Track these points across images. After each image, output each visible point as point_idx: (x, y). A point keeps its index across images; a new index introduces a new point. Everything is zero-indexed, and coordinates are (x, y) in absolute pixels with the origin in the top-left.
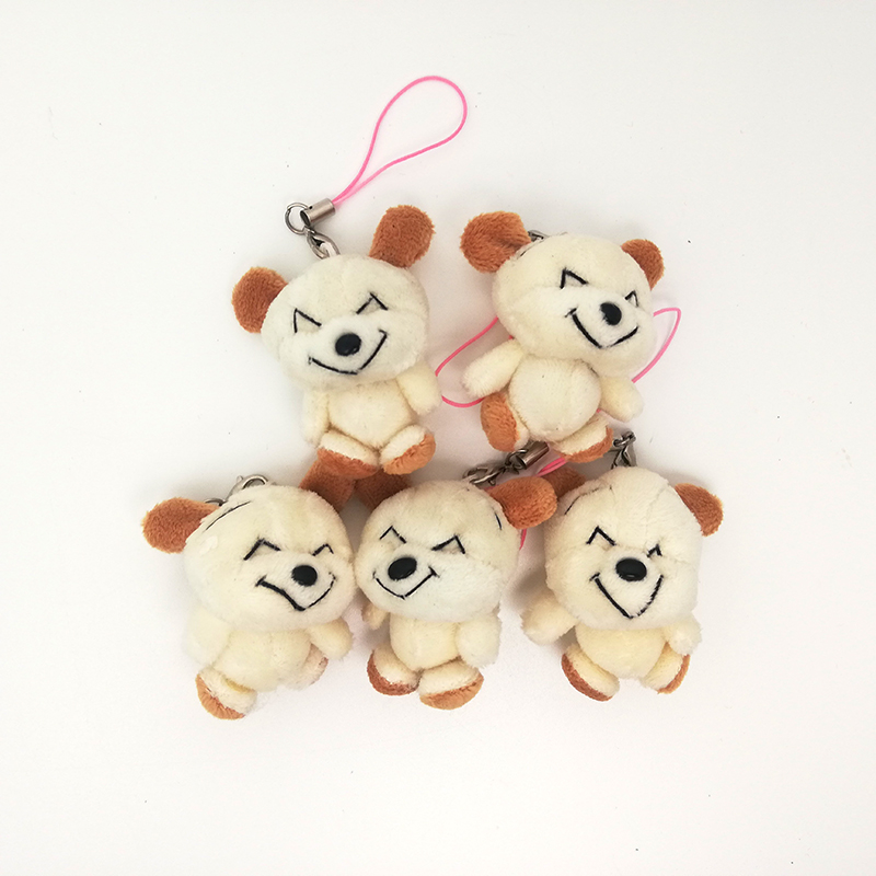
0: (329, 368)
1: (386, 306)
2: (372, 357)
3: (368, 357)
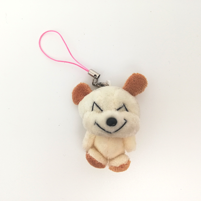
0: (102, 129)
1: (128, 110)
2: (119, 129)
3: (118, 129)
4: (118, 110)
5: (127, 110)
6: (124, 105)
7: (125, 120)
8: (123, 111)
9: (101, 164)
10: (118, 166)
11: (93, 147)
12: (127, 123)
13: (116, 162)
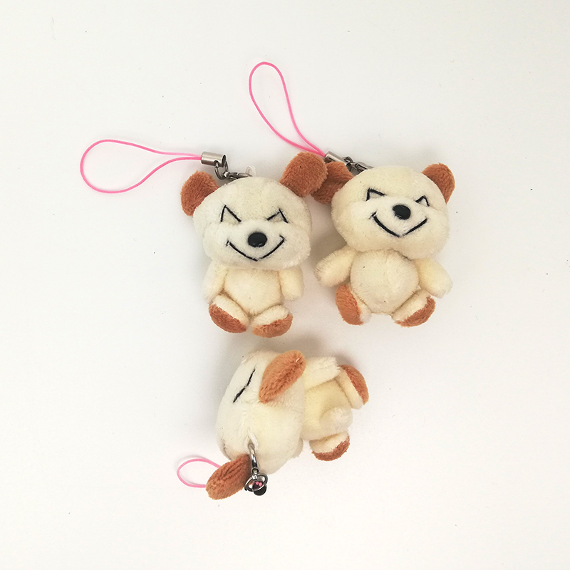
0: (240, 252)
1: (287, 220)
2: (271, 252)
3: (269, 252)
4: (269, 219)
5: (285, 220)
6: (280, 212)
7: (281, 236)
8: (277, 221)
9: (238, 321)
10: (269, 323)
11: (223, 292)
12: (285, 241)
13: (266, 316)
